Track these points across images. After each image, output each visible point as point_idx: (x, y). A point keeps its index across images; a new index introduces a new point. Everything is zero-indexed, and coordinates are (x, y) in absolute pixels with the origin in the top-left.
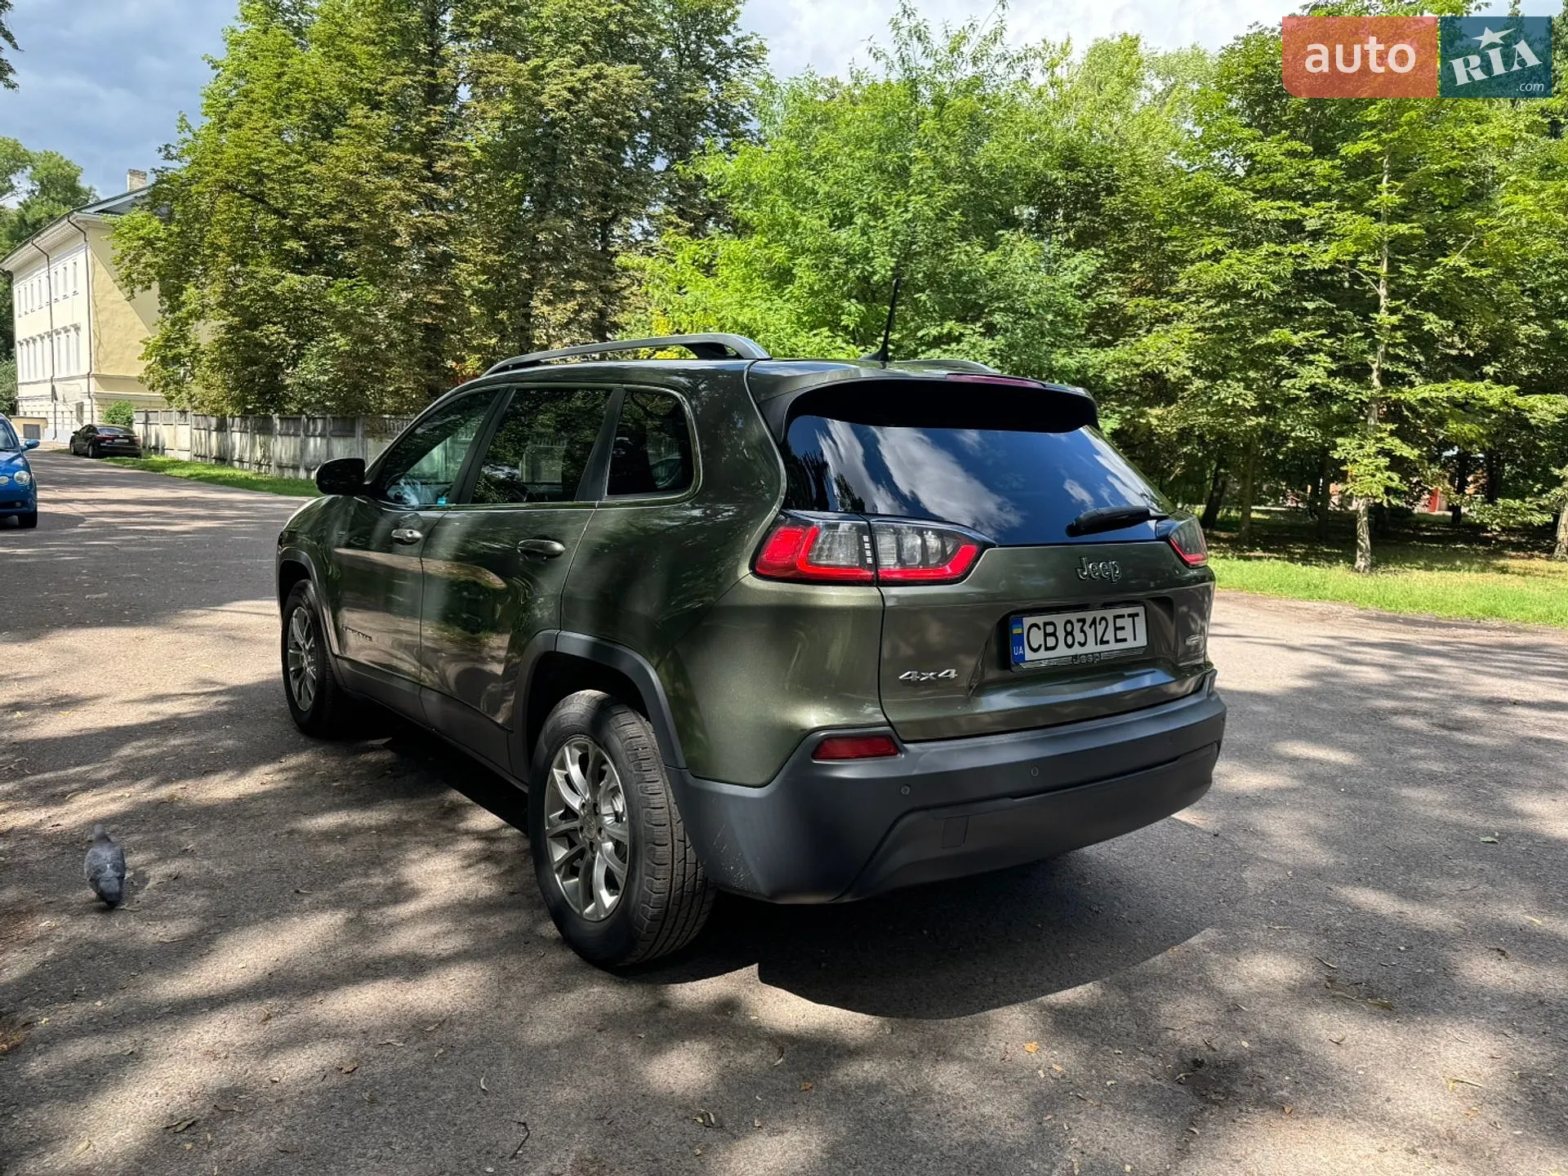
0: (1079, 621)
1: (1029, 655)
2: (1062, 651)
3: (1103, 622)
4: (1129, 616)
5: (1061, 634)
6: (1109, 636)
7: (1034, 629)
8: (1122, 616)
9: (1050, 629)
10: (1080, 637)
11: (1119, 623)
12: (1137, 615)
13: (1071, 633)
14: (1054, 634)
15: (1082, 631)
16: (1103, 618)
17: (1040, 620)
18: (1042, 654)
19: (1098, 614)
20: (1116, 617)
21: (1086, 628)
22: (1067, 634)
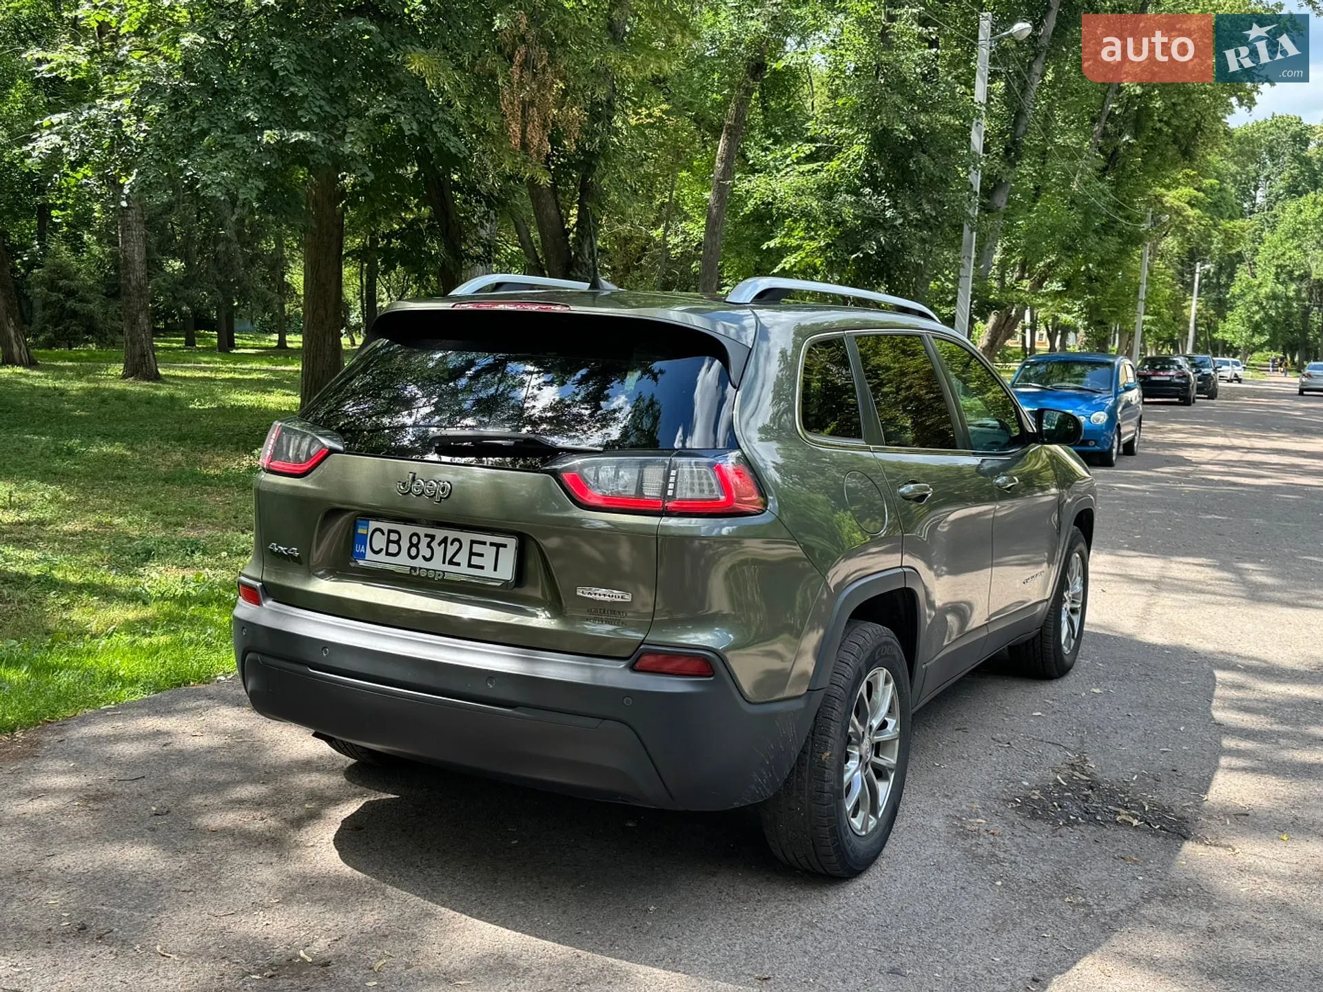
0: (426, 536)
1: (369, 555)
2: (403, 559)
3: (456, 545)
4: (492, 544)
5: (405, 544)
6: (462, 558)
7: (378, 533)
8: (484, 543)
9: (394, 537)
10: (426, 552)
11: (477, 549)
12: (505, 546)
13: (416, 546)
14: (397, 542)
15: (429, 546)
17: (385, 526)
18: (382, 557)
19: (451, 534)
20: (473, 542)
22: (412, 545)
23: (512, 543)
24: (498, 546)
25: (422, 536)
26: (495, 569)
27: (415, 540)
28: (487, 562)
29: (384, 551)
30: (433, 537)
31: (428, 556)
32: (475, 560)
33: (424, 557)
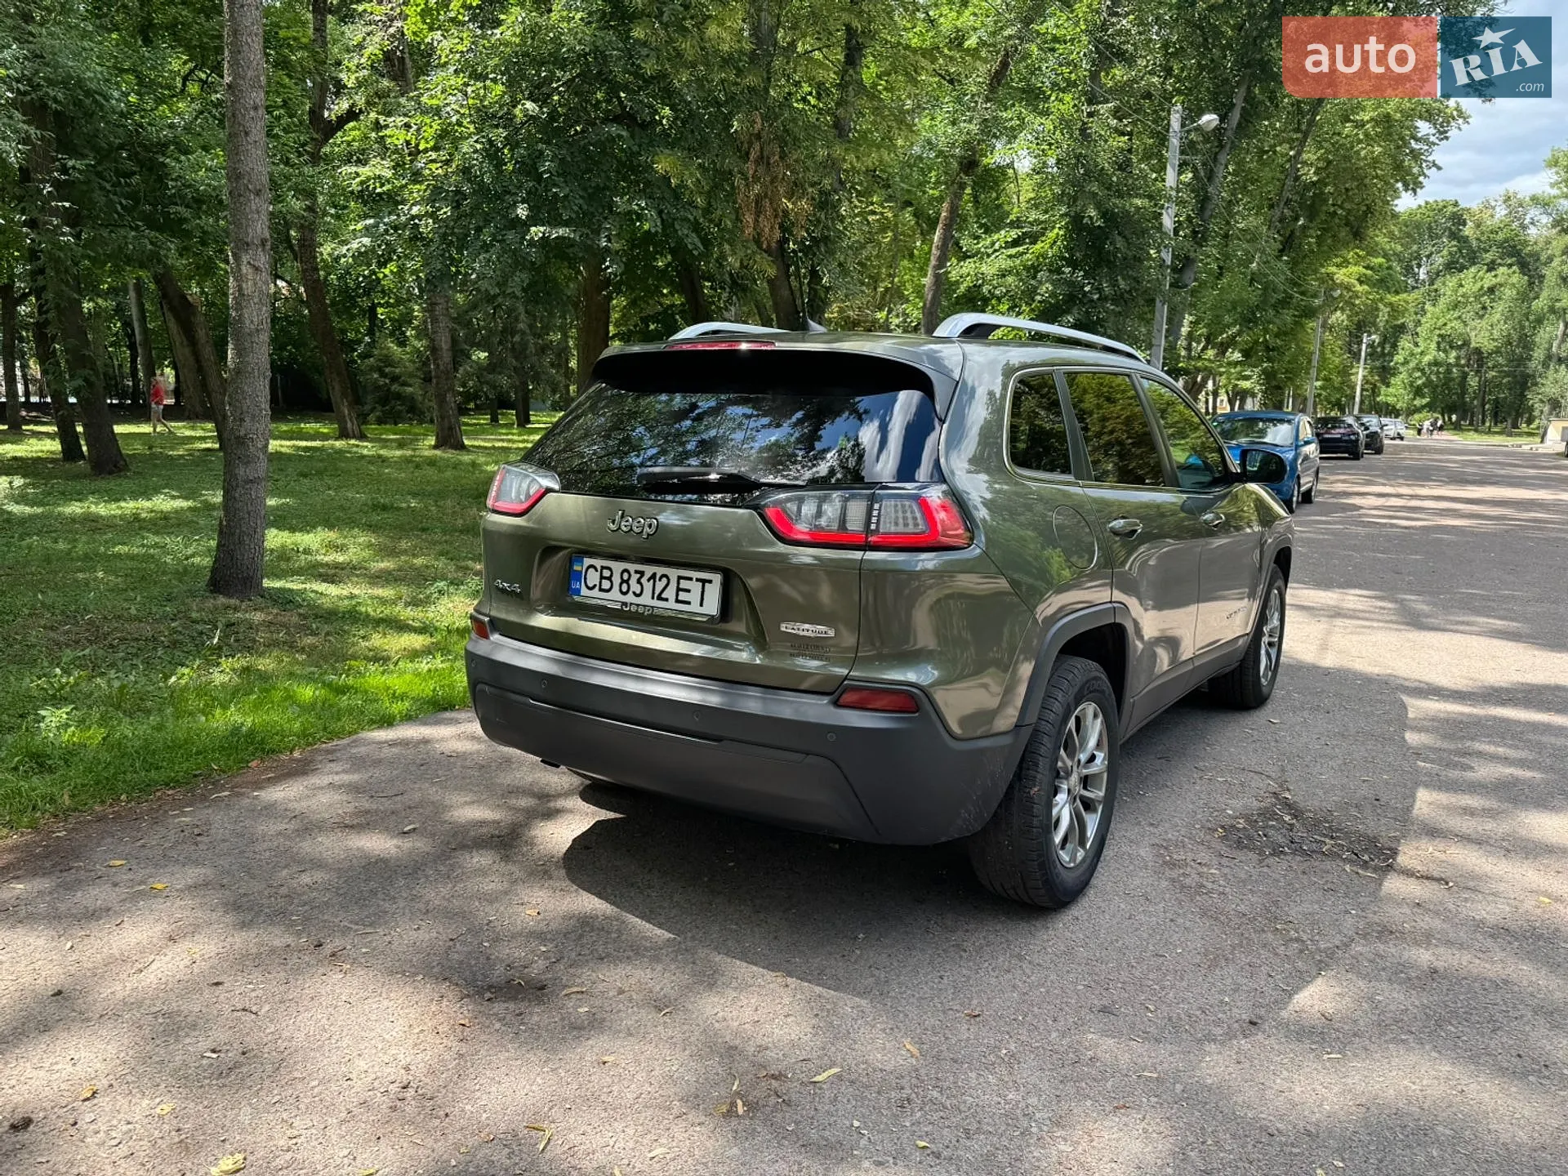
0: (636, 572)
1: (584, 591)
3: (664, 580)
4: (698, 580)
5: (616, 580)
6: (670, 593)
7: (591, 570)
9: (606, 573)
10: (635, 588)
11: (684, 584)
12: (710, 582)
13: (627, 582)
14: (609, 579)
15: (639, 581)
16: (664, 576)
17: (598, 563)
18: (596, 593)
19: (660, 570)
20: (680, 578)
21: (643, 581)
22: (623, 581)
23: (717, 578)
24: (704, 582)
25: (632, 573)
26: (701, 605)
27: (626, 576)
28: (694, 597)
29: (597, 588)
30: (642, 573)
31: (638, 592)
32: (683, 596)
33: (634, 593)
